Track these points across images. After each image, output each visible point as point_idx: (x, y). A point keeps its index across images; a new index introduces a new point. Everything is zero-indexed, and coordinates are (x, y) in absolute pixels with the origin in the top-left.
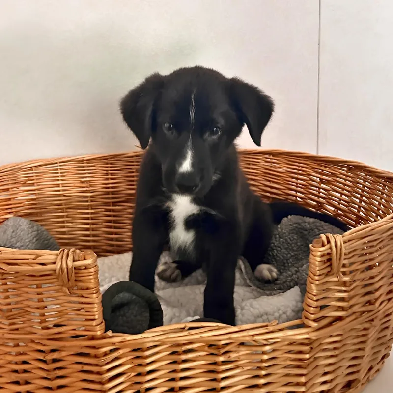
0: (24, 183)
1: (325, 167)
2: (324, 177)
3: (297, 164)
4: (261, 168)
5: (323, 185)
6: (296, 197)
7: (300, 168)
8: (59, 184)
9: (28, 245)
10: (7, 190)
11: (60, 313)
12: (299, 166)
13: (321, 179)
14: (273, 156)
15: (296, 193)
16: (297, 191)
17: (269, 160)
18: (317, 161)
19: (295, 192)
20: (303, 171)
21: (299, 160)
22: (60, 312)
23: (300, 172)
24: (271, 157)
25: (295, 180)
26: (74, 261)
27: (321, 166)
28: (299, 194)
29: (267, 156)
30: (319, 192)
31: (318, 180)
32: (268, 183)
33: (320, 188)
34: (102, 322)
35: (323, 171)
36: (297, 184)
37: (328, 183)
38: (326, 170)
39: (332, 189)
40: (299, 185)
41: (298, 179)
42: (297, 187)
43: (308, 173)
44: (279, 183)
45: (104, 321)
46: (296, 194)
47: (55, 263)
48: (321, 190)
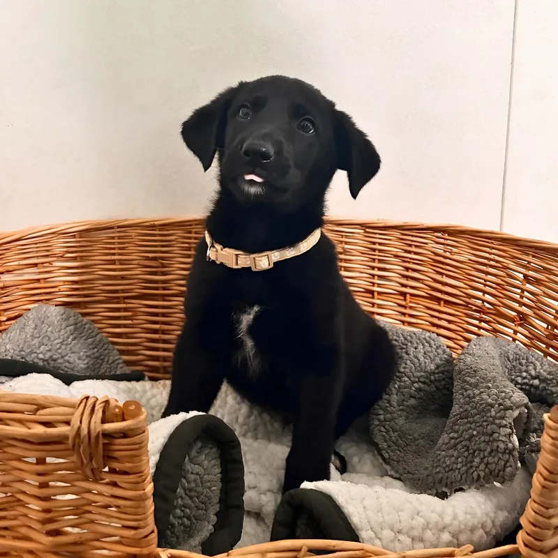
0: (61, 257)
1: (534, 256)
2: (531, 273)
3: (488, 250)
4: (430, 253)
5: (529, 286)
6: (483, 301)
7: (492, 256)
8: (114, 260)
9: (60, 348)
10: (36, 265)
11: (77, 509)
12: (490, 254)
13: (525, 276)
14: (449, 235)
15: (484, 295)
16: (485, 292)
17: (442, 241)
18: (519, 246)
19: (481, 294)
20: (497, 261)
21: (492, 243)
22: (77, 507)
23: (492, 263)
24: (446, 236)
25: (482, 275)
26: (104, 421)
27: (528, 255)
28: (487, 297)
29: (439, 235)
30: (522, 297)
31: (521, 276)
32: (438, 277)
33: (523, 291)
34: (153, 532)
35: (529, 262)
36: (485, 281)
37: (537, 282)
38: (536, 262)
39: (544, 293)
40: (488, 283)
41: (487, 273)
42: (485, 285)
43: (506, 265)
44: (457, 278)
45: (156, 530)
46: (483, 298)
47: (68, 423)
48: (526, 293)
